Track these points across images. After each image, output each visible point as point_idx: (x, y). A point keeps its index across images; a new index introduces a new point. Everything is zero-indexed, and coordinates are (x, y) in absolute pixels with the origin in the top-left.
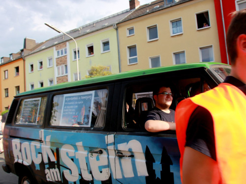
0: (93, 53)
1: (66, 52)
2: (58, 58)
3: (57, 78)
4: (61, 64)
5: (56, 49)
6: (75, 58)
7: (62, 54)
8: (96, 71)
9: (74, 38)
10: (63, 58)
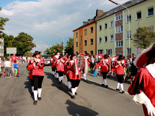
0: (141, 18)
1: (122, 17)
2: (117, 21)
3: (116, 34)
4: (118, 25)
5: (116, 16)
7: (119, 18)
9: (127, 8)
10: (120, 21)
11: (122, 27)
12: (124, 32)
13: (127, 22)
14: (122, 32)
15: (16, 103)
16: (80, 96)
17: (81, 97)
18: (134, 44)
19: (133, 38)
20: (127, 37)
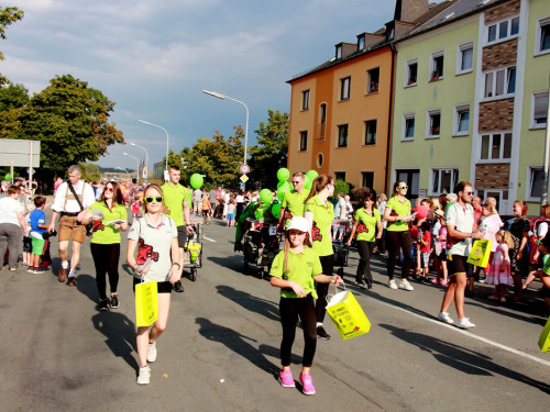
2: (490, 47)
5: (487, 21)
10: (505, 46)
11: (512, 72)
12: (519, 94)
14: (511, 95)
15: (81, 391)
16: (359, 370)
17: (361, 373)
20: (532, 117)
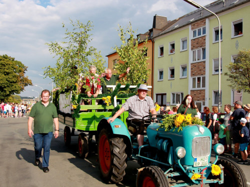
0: (242, 33)
1: (204, 32)
2: (194, 40)
3: (192, 64)
4: (197, 47)
5: (192, 29)
6: (217, 39)
7: (199, 34)
8: (246, 57)
9: (216, 13)
10: (200, 39)
11: (204, 50)
12: (207, 60)
13: (214, 41)
14: (204, 60)
18: (229, 83)
19: (229, 73)
20: (213, 69)
